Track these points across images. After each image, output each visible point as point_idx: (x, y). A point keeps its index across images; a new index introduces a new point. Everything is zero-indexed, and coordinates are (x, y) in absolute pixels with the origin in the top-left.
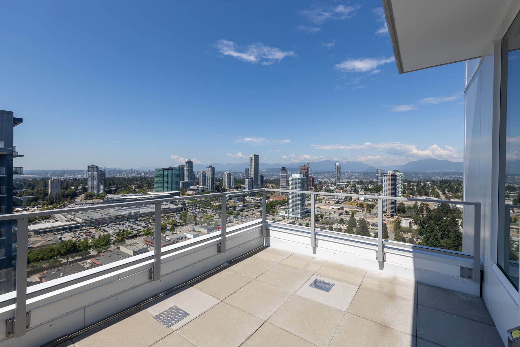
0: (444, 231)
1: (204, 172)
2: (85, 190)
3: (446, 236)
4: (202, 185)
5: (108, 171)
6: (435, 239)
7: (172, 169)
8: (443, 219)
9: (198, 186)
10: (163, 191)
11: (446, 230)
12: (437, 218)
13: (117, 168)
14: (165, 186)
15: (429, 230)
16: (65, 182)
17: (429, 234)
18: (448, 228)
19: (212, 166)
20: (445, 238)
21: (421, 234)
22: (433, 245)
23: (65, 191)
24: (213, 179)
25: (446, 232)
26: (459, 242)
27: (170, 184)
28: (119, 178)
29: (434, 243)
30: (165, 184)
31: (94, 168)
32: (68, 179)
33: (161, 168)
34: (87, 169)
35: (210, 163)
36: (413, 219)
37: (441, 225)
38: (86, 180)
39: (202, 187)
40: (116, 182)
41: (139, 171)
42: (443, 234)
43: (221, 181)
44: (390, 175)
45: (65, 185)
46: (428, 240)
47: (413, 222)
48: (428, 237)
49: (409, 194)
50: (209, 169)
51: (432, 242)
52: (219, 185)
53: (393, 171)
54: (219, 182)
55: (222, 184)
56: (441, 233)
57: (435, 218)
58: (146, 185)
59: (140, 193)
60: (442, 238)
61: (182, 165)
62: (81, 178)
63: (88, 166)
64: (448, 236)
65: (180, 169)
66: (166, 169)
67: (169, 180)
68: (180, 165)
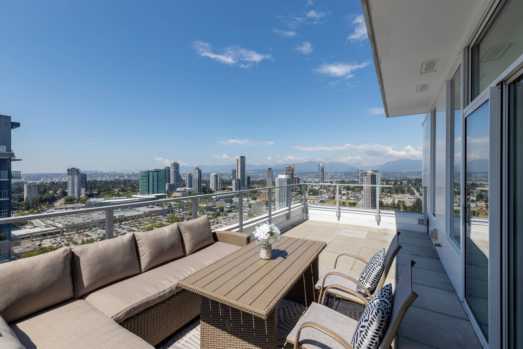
1: (190, 174)
2: (64, 194)
4: (189, 187)
5: (89, 174)
7: (157, 171)
9: (184, 188)
10: (149, 194)
13: (98, 171)
14: (151, 189)
16: (41, 186)
19: (198, 168)
23: (42, 196)
24: (200, 181)
27: (155, 186)
28: (101, 182)
30: (151, 186)
31: (74, 171)
32: (45, 183)
33: (146, 170)
34: (67, 172)
35: (195, 165)
38: (65, 184)
39: (189, 189)
40: (98, 185)
41: (122, 174)
43: (208, 182)
44: (370, 174)
45: (42, 190)
50: (196, 171)
52: (205, 186)
53: (373, 171)
54: (206, 183)
55: (209, 186)
58: (130, 188)
59: (124, 196)
61: (168, 167)
62: (59, 182)
63: (68, 169)
65: (166, 172)
66: (152, 171)
67: (155, 183)
68: (165, 168)
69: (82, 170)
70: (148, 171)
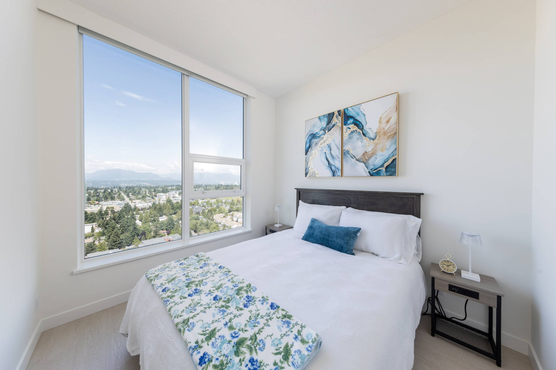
0: (125, 227)
3: (126, 230)
6: (116, 236)
8: (125, 217)
11: (126, 225)
12: (120, 218)
15: (110, 230)
17: (110, 233)
18: (127, 224)
20: (126, 232)
21: (103, 234)
22: (114, 241)
25: (126, 228)
26: (135, 232)
29: (115, 239)
36: (96, 224)
37: (122, 222)
42: (123, 229)
46: (109, 239)
47: (96, 226)
48: (109, 236)
49: (94, 201)
51: (112, 239)
56: (122, 229)
57: (118, 218)
60: (122, 233)
64: (127, 230)
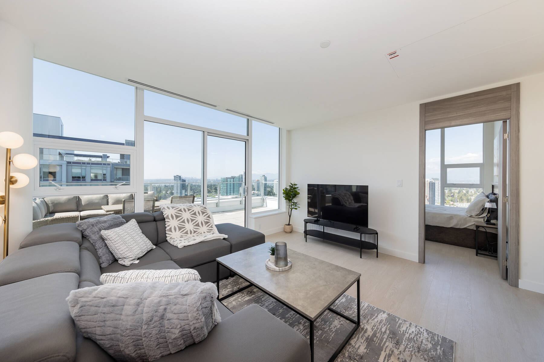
1: (258, 181)
2: (172, 194)
4: (257, 191)
5: (188, 179)
7: (233, 178)
9: (253, 191)
10: (227, 195)
13: (194, 178)
14: (229, 192)
16: (158, 188)
19: (264, 176)
23: (159, 195)
24: (266, 186)
27: (232, 190)
28: (195, 185)
30: (229, 190)
31: (178, 177)
32: (161, 186)
33: (226, 177)
34: (173, 178)
38: (173, 186)
39: (257, 192)
40: (193, 188)
41: (210, 180)
43: (272, 188)
44: (428, 182)
45: (159, 190)
50: (262, 178)
52: (270, 191)
53: (432, 178)
54: (271, 188)
55: (273, 190)
58: (214, 190)
59: (210, 197)
61: (241, 175)
62: (169, 185)
63: (174, 176)
65: (239, 178)
66: (229, 178)
67: (231, 187)
68: (240, 175)
69: (183, 177)
70: (227, 178)
